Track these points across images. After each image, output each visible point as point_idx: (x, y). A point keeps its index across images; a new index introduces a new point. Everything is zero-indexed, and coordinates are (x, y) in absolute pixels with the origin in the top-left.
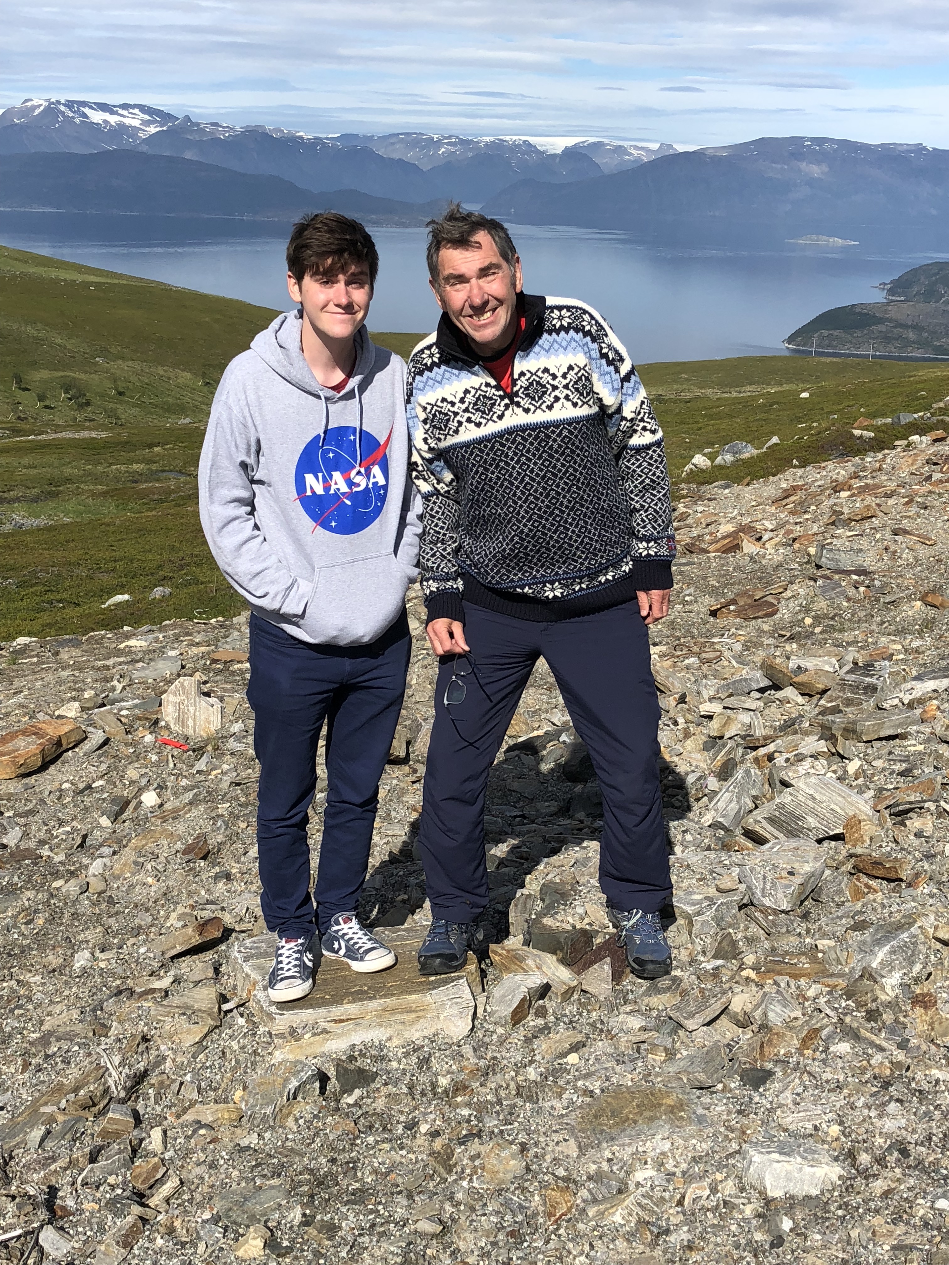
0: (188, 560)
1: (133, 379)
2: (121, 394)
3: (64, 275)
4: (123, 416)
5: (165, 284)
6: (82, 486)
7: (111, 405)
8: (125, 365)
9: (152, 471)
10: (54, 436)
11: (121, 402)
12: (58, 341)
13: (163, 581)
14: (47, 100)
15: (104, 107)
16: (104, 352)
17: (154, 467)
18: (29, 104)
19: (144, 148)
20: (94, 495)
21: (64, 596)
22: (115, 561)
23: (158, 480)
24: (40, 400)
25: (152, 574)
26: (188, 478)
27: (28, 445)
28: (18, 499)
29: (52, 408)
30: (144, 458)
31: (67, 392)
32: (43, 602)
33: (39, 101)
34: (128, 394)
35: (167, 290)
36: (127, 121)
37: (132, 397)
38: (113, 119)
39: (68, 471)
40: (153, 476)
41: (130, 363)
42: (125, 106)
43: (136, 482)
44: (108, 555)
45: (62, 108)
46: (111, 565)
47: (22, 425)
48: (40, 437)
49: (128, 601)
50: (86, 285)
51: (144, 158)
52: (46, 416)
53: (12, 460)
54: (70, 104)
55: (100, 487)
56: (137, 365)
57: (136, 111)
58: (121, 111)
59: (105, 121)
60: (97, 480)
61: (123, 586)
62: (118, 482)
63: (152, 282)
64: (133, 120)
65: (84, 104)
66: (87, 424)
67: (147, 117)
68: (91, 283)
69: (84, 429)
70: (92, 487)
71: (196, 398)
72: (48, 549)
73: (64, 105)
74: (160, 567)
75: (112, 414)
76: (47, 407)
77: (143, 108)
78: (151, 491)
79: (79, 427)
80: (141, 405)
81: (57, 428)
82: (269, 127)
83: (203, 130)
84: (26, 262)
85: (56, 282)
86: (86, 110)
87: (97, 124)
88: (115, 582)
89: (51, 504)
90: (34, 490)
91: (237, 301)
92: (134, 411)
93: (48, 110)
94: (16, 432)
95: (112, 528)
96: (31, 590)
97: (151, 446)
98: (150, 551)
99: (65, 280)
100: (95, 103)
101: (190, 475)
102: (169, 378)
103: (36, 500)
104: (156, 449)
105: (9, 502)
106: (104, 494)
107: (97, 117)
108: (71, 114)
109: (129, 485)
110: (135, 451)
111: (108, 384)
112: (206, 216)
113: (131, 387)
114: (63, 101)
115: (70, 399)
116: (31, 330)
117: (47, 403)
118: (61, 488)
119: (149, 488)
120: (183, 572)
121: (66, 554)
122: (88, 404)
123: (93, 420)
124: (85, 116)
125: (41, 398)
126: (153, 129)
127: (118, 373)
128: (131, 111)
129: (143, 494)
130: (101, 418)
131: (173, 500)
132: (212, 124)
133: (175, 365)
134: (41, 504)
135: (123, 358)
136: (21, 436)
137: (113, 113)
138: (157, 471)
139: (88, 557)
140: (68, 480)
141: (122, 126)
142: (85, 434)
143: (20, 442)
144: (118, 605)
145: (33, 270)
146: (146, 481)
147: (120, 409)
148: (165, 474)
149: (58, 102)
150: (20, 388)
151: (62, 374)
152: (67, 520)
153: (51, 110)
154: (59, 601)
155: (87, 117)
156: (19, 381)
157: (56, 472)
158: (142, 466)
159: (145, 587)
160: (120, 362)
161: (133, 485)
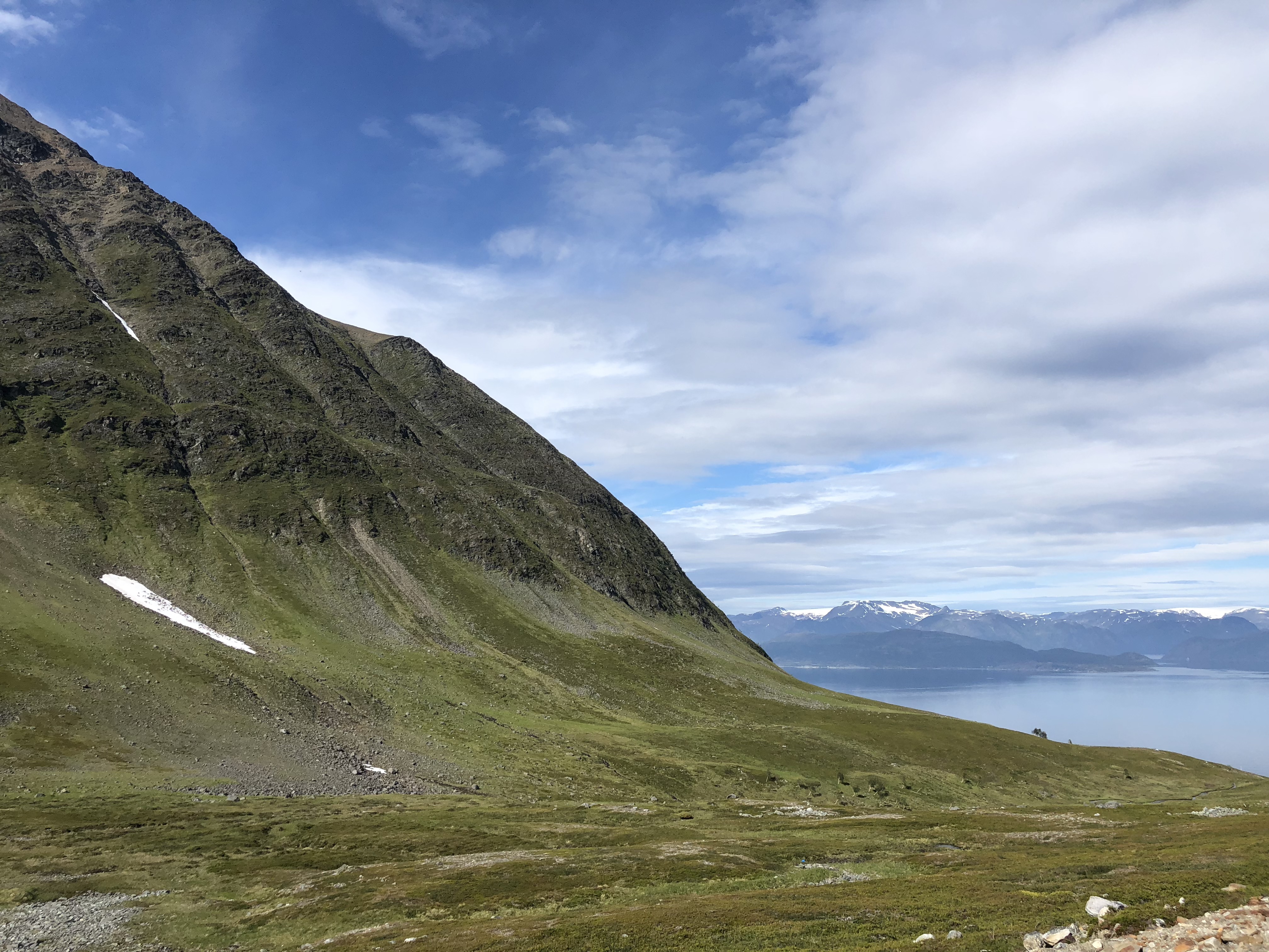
0: (969, 912)
1: (917, 778)
2: (909, 788)
3: (869, 709)
4: (910, 804)
5: (936, 714)
6: (887, 852)
7: (902, 796)
8: (910, 768)
9: (934, 843)
10: (867, 817)
11: (908, 794)
12: (867, 752)
13: (954, 925)
14: (858, 602)
15: (893, 604)
16: (897, 760)
17: (935, 841)
18: (847, 604)
19: (919, 628)
20: (896, 860)
21: (886, 931)
22: (918, 909)
23: (938, 850)
24: (855, 791)
25: (944, 920)
26: (959, 850)
27: (850, 822)
28: (845, 860)
29: (863, 797)
30: (928, 834)
31: (872, 786)
32: (872, 935)
33: (853, 602)
34: (913, 788)
35: (937, 718)
36: (908, 612)
37: (916, 790)
38: (899, 611)
39: (877, 842)
40: (934, 847)
41: (914, 767)
42: (906, 603)
43: (923, 851)
44: (912, 904)
45: (867, 606)
46: (915, 912)
47: (845, 808)
48: (858, 817)
49: (932, 939)
50: (884, 715)
51: (921, 634)
52: (860, 802)
53: (842, 833)
54: (871, 603)
55: (899, 854)
56: (918, 768)
57: (913, 605)
58: (903, 606)
59: (894, 612)
60: (897, 848)
61: (925, 928)
62: (911, 850)
63: (927, 712)
64: (912, 610)
65: (880, 602)
66: (888, 809)
67: (920, 608)
68: (888, 714)
69: (887, 812)
70: (894, 854)
71: (960, 792)
72: (872, 897)
73: (868, 604)
74: (949, 915)
75: (903, 802)
76: (860, 796)
77: (917, 603)
78: (936, 858)
79: (881, 810)
80: (922, 796)
81: (869, 811)
82: (1001, 610)
83: (957, 614)
84: (846, 701)
85: (864, 713)
86: (882, 606)
87: (888, 614)
88: (920, 924)
89: (868, 864)
90: (857, 854)
91: (985, 725)
92: (917, 800)
93: (858, 606)
94: (843, 813)
95: (912, 885)
96: (864, 925)
97: (932, 826)
98: (941, 903)
99: (870, 712)
100: (887, 602)
101: (960, 848)
102: (941, 777)
103: (857, 861)
104: (936, 828)
105: (840, 862)
106: (903, 859)
107: (888, 610)
108: (872, 609)
109: (918, 853)
110: (920, 829)
111: (900, 781)
112: (961, 669)
113: (915, 783)
114: (867, 601)
115: (875, 791)
116: (848, 744)
117: (859, 793)
118: (873, 854)
119: (933, 856)
120: (966, 921)
121: (884, 901)
122: (887, 794)
123: (890, 806)
124: (881, 609)
125: (856, 790)
126: (924, 616)
127: (906, 773)
128: (910, 605)
129: (929, 861)
130: (895, 804)
131: (951, 866)
132: (963, 611)
133: (944, 769)
134: (861, 864)
135: (909, 763)
136: (846, 816)
137: (898, 607)
138: (938, 844)
139: (899, 904)
140: (878, 848)
141: (904, 614)
142: (887, 816)
143: (845, 820)
144: (925, 941)
145: (850, 706)
146: (930, 851)
147: (908, 799)
148: (943, 846)
149: (865, 602)
150: (843, 783)
151: (869, 774)
152: (879, 877)
153: (861, 607)
154: (883, 935)
155: (882, 610)
156: (842, 778)
157: (869, 842)
158: (927, 840)
159: (940, 930)
160: (907, 766)
161: (922, 853)
